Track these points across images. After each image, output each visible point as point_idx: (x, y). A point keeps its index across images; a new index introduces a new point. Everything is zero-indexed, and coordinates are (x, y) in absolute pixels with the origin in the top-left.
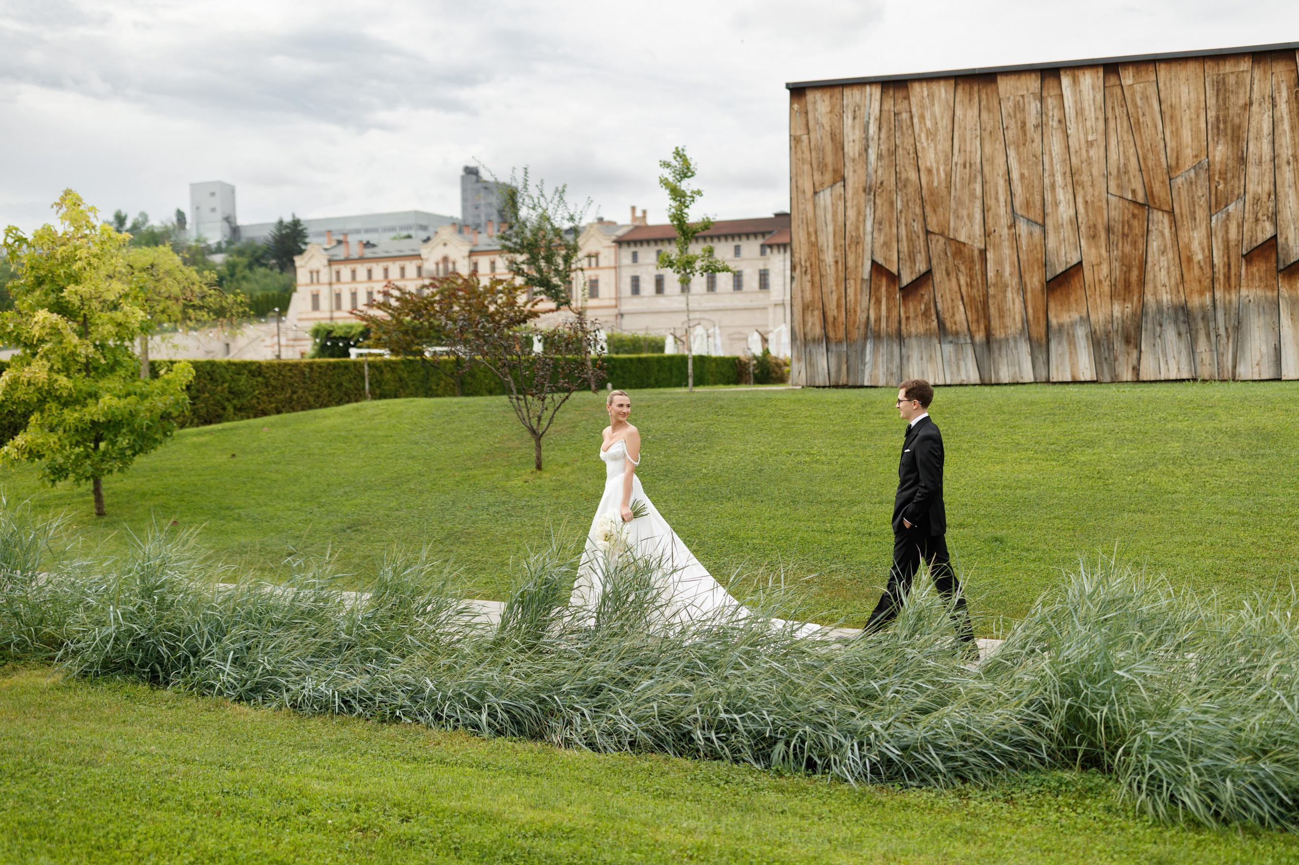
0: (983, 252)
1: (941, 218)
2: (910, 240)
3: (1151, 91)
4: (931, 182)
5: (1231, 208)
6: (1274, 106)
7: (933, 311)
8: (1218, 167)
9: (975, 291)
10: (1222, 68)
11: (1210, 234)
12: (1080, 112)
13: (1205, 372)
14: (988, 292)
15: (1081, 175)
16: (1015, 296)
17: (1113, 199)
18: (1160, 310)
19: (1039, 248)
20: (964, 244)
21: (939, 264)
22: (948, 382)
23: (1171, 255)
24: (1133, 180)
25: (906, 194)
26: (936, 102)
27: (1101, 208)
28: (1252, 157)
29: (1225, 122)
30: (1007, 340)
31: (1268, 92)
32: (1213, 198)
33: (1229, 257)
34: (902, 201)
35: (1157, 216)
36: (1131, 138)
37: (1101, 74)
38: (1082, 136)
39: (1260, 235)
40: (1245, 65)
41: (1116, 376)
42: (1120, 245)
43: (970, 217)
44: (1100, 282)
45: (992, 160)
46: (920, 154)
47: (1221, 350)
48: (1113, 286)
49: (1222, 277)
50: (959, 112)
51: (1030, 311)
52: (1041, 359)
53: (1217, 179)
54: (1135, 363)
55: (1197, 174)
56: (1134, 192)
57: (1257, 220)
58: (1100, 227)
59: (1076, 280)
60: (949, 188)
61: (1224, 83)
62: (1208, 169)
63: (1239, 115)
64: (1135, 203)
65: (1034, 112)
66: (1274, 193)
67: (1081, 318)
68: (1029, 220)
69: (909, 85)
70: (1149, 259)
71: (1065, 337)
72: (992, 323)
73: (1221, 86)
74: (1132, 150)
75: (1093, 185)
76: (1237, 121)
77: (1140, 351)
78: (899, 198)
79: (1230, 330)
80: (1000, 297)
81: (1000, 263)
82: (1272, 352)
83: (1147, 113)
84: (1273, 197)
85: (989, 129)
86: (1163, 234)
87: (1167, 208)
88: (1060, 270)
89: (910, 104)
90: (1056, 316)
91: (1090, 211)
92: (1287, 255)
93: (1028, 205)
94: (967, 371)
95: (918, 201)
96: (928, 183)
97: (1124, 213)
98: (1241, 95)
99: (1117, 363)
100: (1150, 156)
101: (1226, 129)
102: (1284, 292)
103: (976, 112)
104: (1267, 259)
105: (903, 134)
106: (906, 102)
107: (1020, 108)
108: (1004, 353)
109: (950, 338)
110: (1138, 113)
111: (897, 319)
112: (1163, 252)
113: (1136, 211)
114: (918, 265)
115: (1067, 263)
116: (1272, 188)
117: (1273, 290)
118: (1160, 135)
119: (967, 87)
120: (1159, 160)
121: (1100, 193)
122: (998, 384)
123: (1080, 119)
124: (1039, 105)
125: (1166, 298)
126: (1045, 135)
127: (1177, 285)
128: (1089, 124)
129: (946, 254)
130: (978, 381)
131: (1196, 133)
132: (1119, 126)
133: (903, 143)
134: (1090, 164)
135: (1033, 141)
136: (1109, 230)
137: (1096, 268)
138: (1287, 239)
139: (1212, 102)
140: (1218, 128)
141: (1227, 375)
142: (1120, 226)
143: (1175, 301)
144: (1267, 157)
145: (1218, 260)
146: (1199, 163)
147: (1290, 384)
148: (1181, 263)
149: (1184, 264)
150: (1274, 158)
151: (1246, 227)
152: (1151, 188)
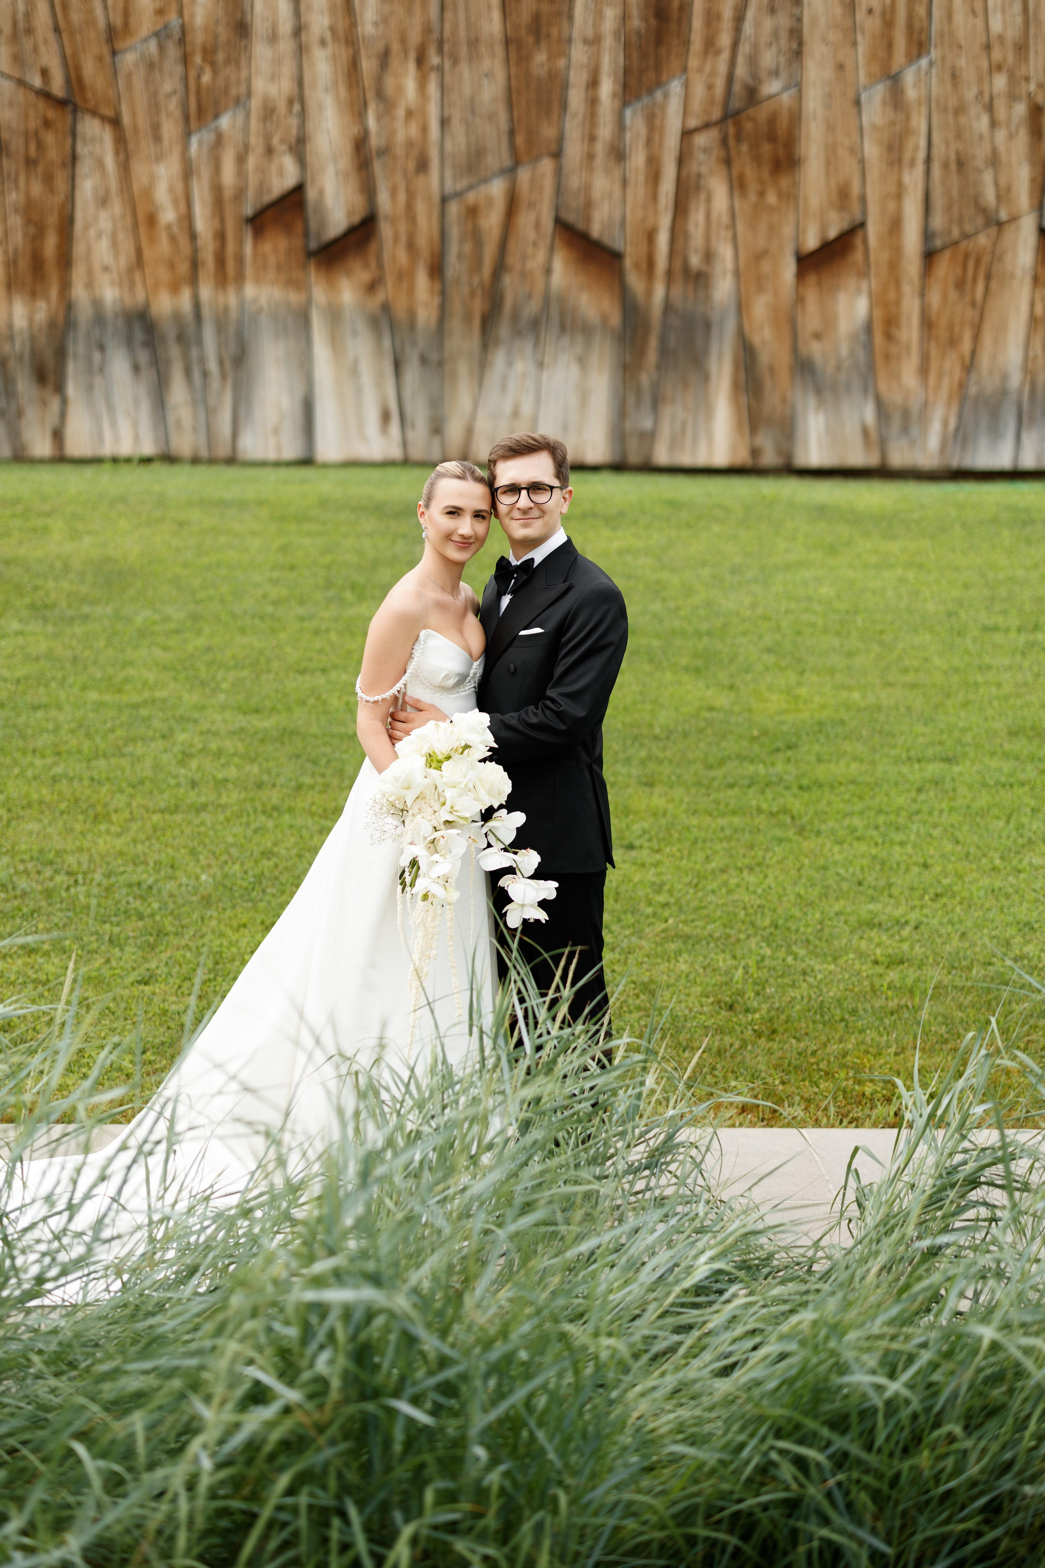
5: (225, 122)
11: (188, 173)
13: (184, 444)
17: (6, 86)
18: (99, 319)
23: (117, 207)
24: (42, 49)
28: (259, 26)
32: (192, 99)
33: (222, 221)
35: (90, 126)
39: (275, 180)
41: (22, 448)
42: (22, 180)
47: (212, 401)
48: (11, 262)
49: (210, 259)
53: (198, 59)
54: (56, 422)
55: (161, 48)
56: (45, 73)
57: (270, 151)
62: (182, 41)
64: (45, 95)
66: (299, 98)
70: (78, 215)
77: (64, 402)
79: (227, 364)
82: (298, 410)
84: (297, 107)
86: (100, 164)
87: (108, 112)
92: (322, 223)
97: (26, 116)
99: (22, 422)
100: (75, 1)
102: (319, 294)
104: (288, 229)
112: (103, 201)
113: (51, 114)
116: (296, 89)
117: (299, 290)
120: (91, 11)
125: (110, 294)
127: (130, 271)
138: (321, 192)
141: (223, 451)
142: (21, 142)
143: (128, 301)
144: (286, 27)
145: (203, 223)
146: (166, 26)
147: (332, 474)
148: (136, 226)
149: (142, 230)
150: (298, 30)
151: (252, 162)
152: (78, 68)
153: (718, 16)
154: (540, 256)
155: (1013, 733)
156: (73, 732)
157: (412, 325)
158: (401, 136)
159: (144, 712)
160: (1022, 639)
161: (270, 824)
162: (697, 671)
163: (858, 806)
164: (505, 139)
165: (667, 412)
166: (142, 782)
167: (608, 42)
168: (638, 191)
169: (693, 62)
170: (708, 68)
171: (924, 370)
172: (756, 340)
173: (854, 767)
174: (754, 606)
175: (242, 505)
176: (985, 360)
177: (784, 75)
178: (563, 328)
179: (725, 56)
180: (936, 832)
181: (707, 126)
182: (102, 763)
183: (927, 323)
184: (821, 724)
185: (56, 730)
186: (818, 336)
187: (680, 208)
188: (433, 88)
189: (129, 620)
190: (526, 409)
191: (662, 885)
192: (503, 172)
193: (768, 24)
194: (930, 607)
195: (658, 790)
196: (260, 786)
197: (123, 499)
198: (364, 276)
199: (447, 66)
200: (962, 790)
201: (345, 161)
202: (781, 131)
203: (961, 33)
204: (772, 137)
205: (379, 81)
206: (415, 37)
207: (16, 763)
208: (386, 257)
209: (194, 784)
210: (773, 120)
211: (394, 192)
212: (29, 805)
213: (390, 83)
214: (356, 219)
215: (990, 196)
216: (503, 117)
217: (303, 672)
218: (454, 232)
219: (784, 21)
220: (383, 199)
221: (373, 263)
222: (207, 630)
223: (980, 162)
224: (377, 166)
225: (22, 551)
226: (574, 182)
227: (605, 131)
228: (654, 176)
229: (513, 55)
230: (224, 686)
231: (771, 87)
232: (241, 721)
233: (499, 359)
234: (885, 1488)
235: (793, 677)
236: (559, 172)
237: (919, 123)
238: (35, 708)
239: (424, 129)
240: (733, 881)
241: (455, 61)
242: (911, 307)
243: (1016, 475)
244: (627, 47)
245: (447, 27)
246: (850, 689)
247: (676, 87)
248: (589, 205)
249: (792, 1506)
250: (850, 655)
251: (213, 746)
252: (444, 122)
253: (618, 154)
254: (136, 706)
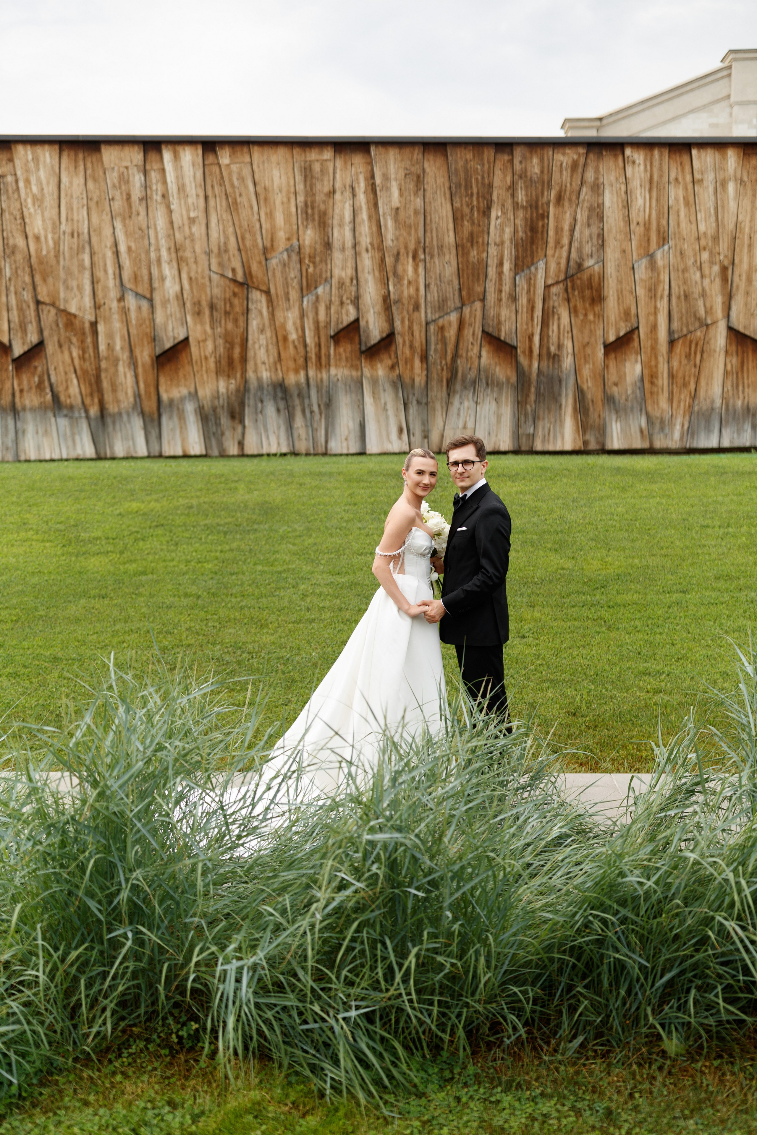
0: (94, 325)
1: (52, 288)
2: (20, 309)
3: (246, 172)
4: (39, 250)
5: (320, 290)
6: (354, 195)
7: (47, 384)
8: (307, 251)
9: (87, 364)
10: (308, 154)
11: (302, 315)
12: (181, 188)
13: (302, 446)
14: (100, 366)
15: (184, 251)
16: (127, 370)
17: (215, 277)
18: (260, 387)
19: (147, 322)
20: (75, 316)
21: (51, 335)
22: (65, 456)
23: (269, 334)
24: (232, 259)
25: (15, 262)
26: (41, 167)
27: (204, 285)
28: (336, 244)
29: (313, 208)
30: (120, 414)
31: (348, 182)
32: (304, 280)
33: (319, 338)
34: (11, 268)
35: (256, 295)
36: (230, 218)
37: (200, 151)
38: (184, 212)
39: (345, 317)
40: (328, 154)
41: (224, 450)
42: (223, 322)
43: (80, 288)
44: (206, 358)
45: (99, 231)
46: (27, 220)
47: (315, 425)
48: (218, 362)
49: (313, 357)
50: (65, 179)
51: (142, 385)
52: (154, 434)
53: (307, 261)
54: (240, 437)
55: (289, 256)
56: (234, 270)
57: (342, 303)
58: (205, 304)
59: (184, 355)
60: (57, 256)
61: (311, 170)
62: (299, 253)
63: (324, 202)
64: (234, 281)
65: (138, 185)
66: (356, 278)
67: (190, 393)
68: (137, 294)
69: (13, 146)
70: (250, 337)
71: (175, 412)
72: (106, 397)
73: (307, 172)
74: (231, 230)
75: (196, 262)
76: (322, 207)
77: (244, 427)
78: (7, 266)
79: (322, 407)
80: (112, 370)
81: (110, 336)
82: (357, 428)
83: (243, 194)
84: (355, 282)
85: (95, 199)
86: (261, 313)
87: (264, 288)
88: (168, 345)
89: (14, 167)
90: (167, 391)
91: (194, 287)
92: (368, 337)
93: (136, 278)
94: (83, 446)
95: (27, 270)
96: (36, 251)
97: (225, 291)
98: (326, 183)
99: (224, 438)
100: (248, 236)
101: (313, 214)
102: (367, 372)
103: (82, 180)
104: (352, 341)
105: (8, 198)
106: (11, 164)
107: (124, 180)
108: (118, 427)
109: (65, 412)
110: (235, 192)
111: (10, 391)
112: (262, 331)
113: (236, 290)
114: (29, 335)
115: (174, 338)
116: (354, 273)
117: (357, 370)
118: (256, 217)
119: (72, 154)
120: (256, 241)
121: (203, 271)
122: (113, 458)
123: (182, 195)
124: (143, 178)
125: (265, 375)
126: (150, 209)
127: (275, 363)
128: (190, 200)
129: (58, 325)
130: (94, 456)
131: (287, 216)
132: (218, 204)
133: (9, 207)
134: (193, 241)
135: (138, 214)
136: (212, 307)
137: (201, 344)
138: (367, 322)
139: (300, 187)
140: (307, 213)
141: (321, 449)
142: (222, 304)
143: (274, 378)
144: (349, 243)
145: (310, 340)
146: (291, 246)
147: (374, 458)
148: (278, 342)
149: (280, 344)
150: (355, 246)
151: (333, 309)
152: (249, 267)
153: (562, 229)
154: (476, 349)
155: (717, 578)
156: (250, 585)
157: (413, 386)
158: (406, 294)
159: (284, 575)
160: (721, 531)
161: (346, 628)
162: (556, 550)
163: (638, 615)
164: (457, 293)
165: (540, 424)
166: (283, 609)
167: (507, 243)
168: (523, 316)
169: (550, 252)
170: (557, 255)
171: (671, 400)
172: (585, 387)
173: (635, 596)
174: (584, 518)
175: (331, 475)
176: (702, 393)
177: (595, 256)
178: (487, 384)
179: (566, 248)
180: (678, 628)
181: (557, 283)
182: (264, 600)
183: (672, 376)
184: (618, 575)
185: (242, 585)
186: (616, 384)
187: (545, 323)
188: (421, 270)
189: (276, 531)
190: (470, 425)
191: (539, 655)
192: (456, 309)
193: (587, 232)
194: (674, 516)
195: (536, 609)
196: (340, 610)
197: (272, 473)
198: (390, 362)
199: (428, 258)
200: (691, 607)
201: (379, 306)
202: (595, 284)
203: (684, 233)
204: (590, 287)
205: (395, 267)
206: (412, 246)
207: (223, 600)
208: (399, 353)
209: (308, 609)
210: (590, 278)
211: (403, 322)
212: (230, 621)
213: (400, 269)
214: (384, 335)
215: (702, 312)
216: (456, 282)
217: (361, 554)
218: (433, 339)
219: (595, 230)
220: (398, 324)
221: (393, 356)
222: (314, 535)
223: (696, 295)
224: (394, 308)
225: (225, 499)
226: (492, 313)
227: (507, 288)
228: (532, 309)
229: (460, 253)
230: (323, 562)
231: (589, 263)
232: (331, 579)
233: (456, 401)
234: (645, 933)
235: (604, 553)
236: (484, 307)
237: (665, 277)
238: (232, 574)
239: (417, 290)
240: (575, 653)
241: (432, 256)
242: (663, 368)
243: (720, 450)
244: (516, 246)
245: (427, 240)
246: (633, 558)
247: (541, 265)
248: (499, 323)
249: (600, 942)
250: (633, 541)
251: (318, 591)
252: (427, 286)
253: (514, 298)
254: (280, 573)
